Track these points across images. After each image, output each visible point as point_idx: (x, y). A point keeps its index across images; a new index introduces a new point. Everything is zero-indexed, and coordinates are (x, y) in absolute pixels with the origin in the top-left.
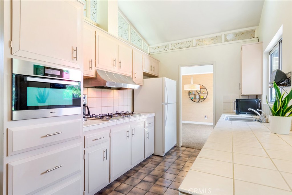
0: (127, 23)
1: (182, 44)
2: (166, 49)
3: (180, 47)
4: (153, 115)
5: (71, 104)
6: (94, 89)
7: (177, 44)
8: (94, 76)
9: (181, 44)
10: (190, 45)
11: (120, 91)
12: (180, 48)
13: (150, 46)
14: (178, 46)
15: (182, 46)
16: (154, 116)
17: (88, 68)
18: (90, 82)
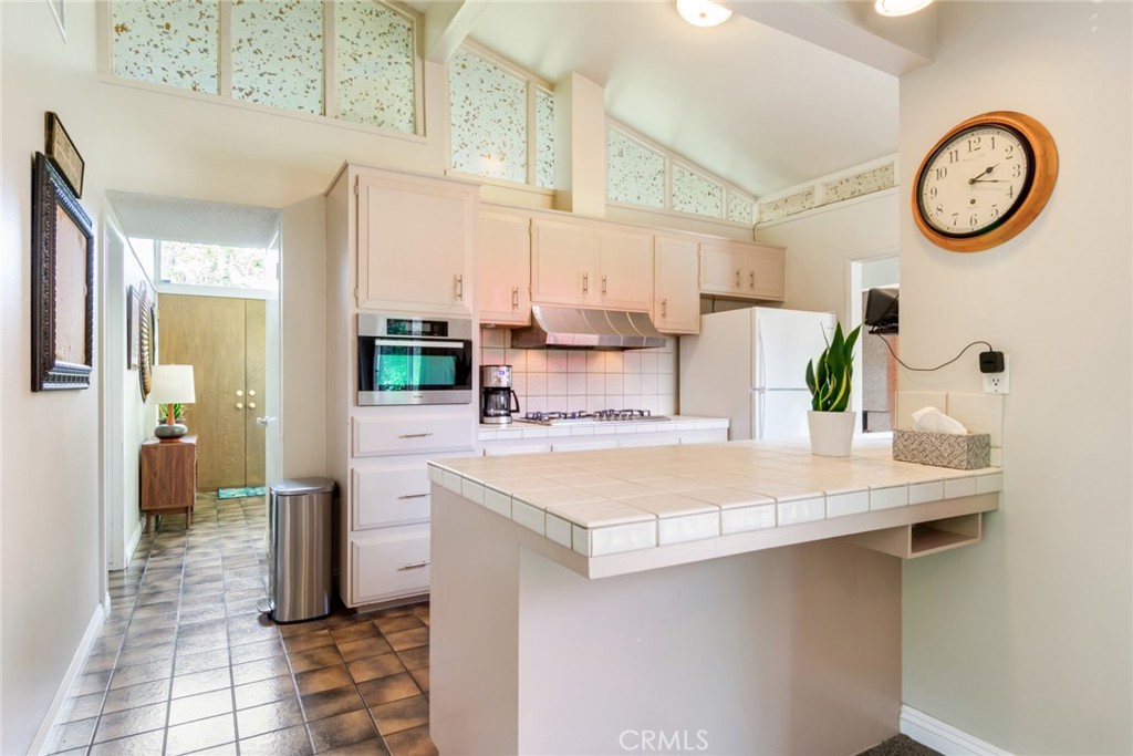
0: (659, 155)
1: (861, 180)
2: (808, 205)
3: (853, 193)
4: (725, 424)
5: (450, 381)
6: (545, 351)
7: (845, 183)
8: (526, 322)
9: (857, 181)
10: (885, 180)
11: (627, 354)
12: (853, 195)
13: (762, 201)
14: (847, 189)
15: (860, 187)
16: (728, 426)
17: (510, 306)
18: (524, 336)
